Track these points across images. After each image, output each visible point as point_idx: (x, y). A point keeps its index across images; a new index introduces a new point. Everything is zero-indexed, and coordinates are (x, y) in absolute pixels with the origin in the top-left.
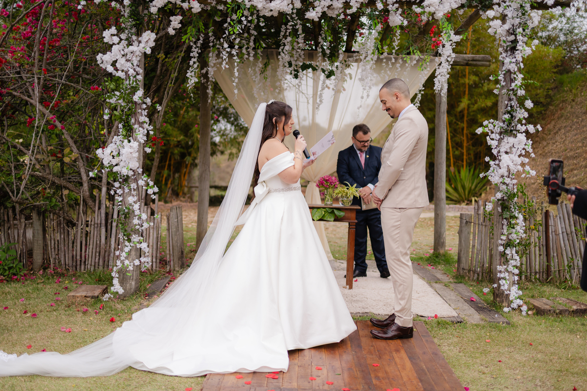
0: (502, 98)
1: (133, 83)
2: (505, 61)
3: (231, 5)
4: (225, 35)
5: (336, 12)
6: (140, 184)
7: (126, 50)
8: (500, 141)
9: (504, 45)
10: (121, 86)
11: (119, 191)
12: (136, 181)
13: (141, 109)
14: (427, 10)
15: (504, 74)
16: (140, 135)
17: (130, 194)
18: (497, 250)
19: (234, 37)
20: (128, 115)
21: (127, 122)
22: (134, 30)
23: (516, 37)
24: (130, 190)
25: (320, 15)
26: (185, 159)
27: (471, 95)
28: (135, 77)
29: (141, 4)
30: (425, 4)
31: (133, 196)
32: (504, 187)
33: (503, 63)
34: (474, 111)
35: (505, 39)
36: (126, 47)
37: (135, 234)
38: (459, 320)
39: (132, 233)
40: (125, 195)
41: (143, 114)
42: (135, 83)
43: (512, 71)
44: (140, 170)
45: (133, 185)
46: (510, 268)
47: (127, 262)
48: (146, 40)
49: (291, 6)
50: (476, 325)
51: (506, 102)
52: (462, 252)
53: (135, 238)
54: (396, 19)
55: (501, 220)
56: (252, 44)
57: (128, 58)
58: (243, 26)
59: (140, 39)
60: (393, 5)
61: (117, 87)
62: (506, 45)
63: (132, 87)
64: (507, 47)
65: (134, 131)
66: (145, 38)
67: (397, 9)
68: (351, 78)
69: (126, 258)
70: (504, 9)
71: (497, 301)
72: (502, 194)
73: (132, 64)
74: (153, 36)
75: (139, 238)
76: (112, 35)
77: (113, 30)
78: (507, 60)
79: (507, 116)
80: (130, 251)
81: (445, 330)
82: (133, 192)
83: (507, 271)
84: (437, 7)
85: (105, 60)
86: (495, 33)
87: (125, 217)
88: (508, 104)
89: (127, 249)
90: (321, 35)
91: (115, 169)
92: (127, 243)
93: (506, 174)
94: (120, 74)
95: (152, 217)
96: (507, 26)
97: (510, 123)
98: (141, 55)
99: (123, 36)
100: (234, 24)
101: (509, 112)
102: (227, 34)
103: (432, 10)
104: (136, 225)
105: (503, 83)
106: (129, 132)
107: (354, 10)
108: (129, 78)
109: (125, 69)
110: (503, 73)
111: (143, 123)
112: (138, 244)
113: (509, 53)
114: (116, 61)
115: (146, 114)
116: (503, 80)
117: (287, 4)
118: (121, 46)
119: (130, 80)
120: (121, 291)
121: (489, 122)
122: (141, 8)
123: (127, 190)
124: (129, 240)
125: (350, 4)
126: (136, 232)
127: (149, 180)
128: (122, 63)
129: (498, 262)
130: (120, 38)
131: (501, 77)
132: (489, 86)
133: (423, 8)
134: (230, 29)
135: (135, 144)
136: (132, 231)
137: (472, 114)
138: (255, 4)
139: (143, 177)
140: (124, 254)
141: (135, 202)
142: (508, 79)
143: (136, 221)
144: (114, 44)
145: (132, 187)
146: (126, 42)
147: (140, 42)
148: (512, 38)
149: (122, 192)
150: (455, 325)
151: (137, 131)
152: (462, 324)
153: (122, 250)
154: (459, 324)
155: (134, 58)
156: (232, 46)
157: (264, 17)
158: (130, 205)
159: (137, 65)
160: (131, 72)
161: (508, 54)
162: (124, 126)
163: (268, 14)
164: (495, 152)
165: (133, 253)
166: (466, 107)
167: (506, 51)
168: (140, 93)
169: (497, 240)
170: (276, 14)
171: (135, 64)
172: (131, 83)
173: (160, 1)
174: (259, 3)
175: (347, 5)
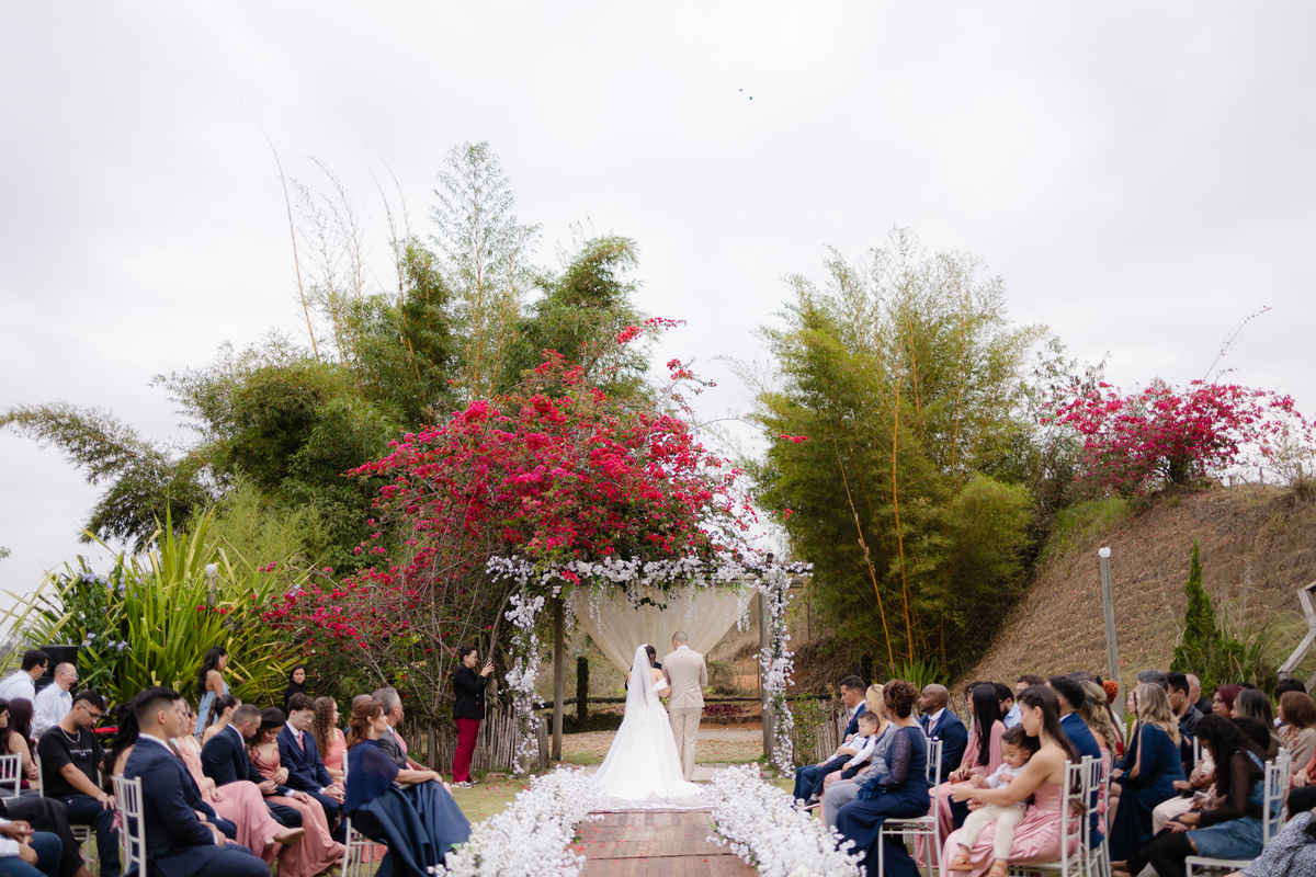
6: (533, 698)
7: (525, 609)
10: (522, 633)
11: (519, 704)
12: (530, 696)
17: (526, 705)
20: (526, 652)
21: (525, 657)
22: (530, 596)
24: (526, 702)
27: (908, 553)
28: (530, 626)
31: (529, 706)
34: (913, 576)
36: (525, 607)
37: (530, 732)
39: (527, 732)
40: (522, 706)
41: (534, 650)
42: (530, 630)
44: (534, 689)
45: (529, 699)
46: (783, 749)
47: (525, 752)
48: (538, 603)
53: (530, 735)
57: (526, 614)
59: (534, 601)
61: (519, 634)
63: (529, 633)
65: (530, 662)
66: (537, 601)
69: (524, 750)
73: (528, 618)
74: (543, 599)
75: (533, 735)
76: (515, 600)
77: (517, 596)
83: (780, 750)
85: (510, 615)
87: (523, 721)
88: (775, 638)
89: (524, 743)
91: (517, 688)
94: (522, 625)
97: (777, 650)
98: (534, 612)
99: (523, 600)
101: (775, 643)
106: (527, 664)
108: (527, 628)
109: (524, 622)
111: (534, 656)
114: (518, 617)
115: (537, 651)
117: (629, 575)
118: (521, 606)
120: (522, 771)
123: (524, 702)
124: (526, 737)
127: (538, 695)
128: (522, 617)
130: (521, 601)
132: (931, 540)
135: (531, 671)
137: (911, 580)
139: (535, 694)
140: (522, 747)
141: (530, 711)
143: (530, 723)
144: (517, 605)
146: (525, 604)
147: (533, 604)
151: (532, 662)
153: (521, 744)
155: (530, 615)
156: (595, 603)
158: (527, 712)
159: (531, 619)
160: (528, 624)
162: (523, 659)
164: (767, 670)
165: (528, 746)
168: (534, 637)
172: (528, 631)
173: (547, 577)
174: (611, 575)
175: (669, 575)
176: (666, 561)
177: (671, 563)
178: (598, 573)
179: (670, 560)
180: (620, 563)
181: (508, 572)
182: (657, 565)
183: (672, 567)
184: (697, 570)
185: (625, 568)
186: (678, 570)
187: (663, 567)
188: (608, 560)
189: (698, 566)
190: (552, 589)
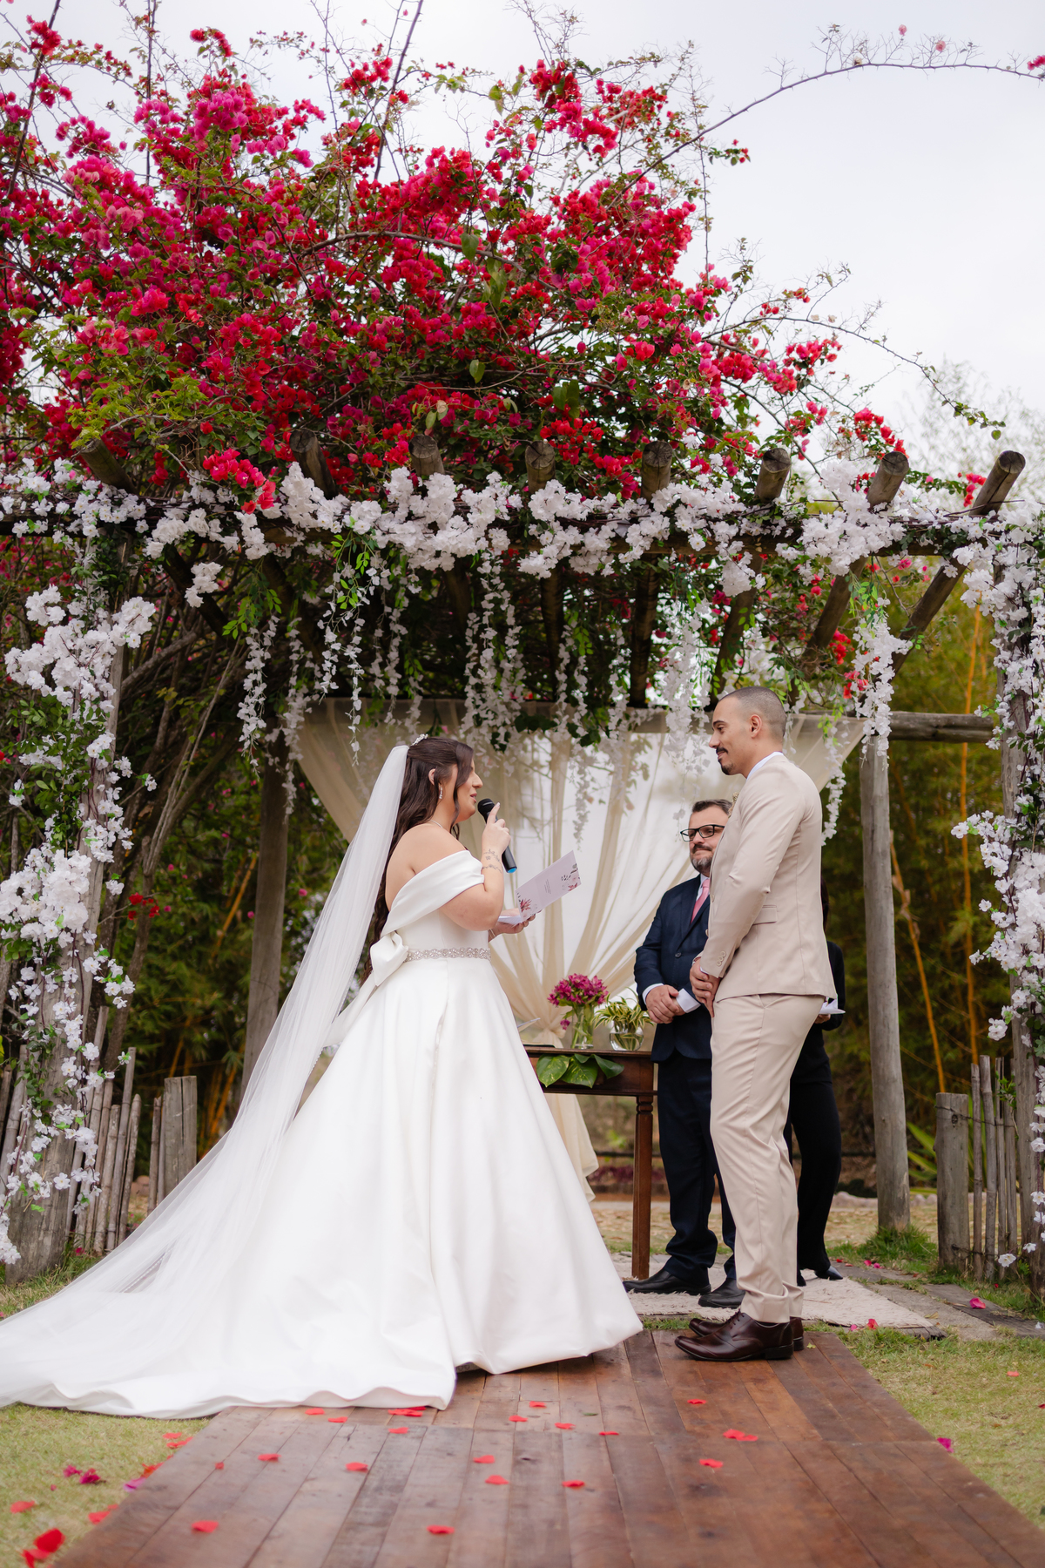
0: (1010, 760)
1: (89, 717)
2: (1009, 670)
3: (341, 542)
4: (328, 613)
5: (594, 561)
6: (87, 970)
7: (80, 642)
8: (1013, 861)
9: (1003, 630)
10: (60, 721)
11: (32, 990)
12: (77, 961)
13: (104, 782)
14: (811, 551)
15: (1010, 702)
16: (99, 841)
17: (59, 995)
18: (1029, 1151)
19: (349, 615)
20: (72, 794)
21: (69, 812)
22: (102, 596)
23: (1029, 609)
24: (61, 986)
25: (553, 563)
26: (224, 1060)
28: (96, 701)
29: (125, 540)
30: (805, 538)
31: (67, 1000)
32: (1033, 977)
33: (1006, 677)
35: (1004, 617)
36: (80, 635)
37: (63, 1103)
38: (934, 1332)
39: (55, 1101)
40: (46, 999)
41: (110, 796)
42: (94, 717)
43: (1027, 691)
44: (91, 937)
45: (70, 974)
47: (35, 1178)
48: (129, 618)
49: (484, 543)
50: (980, 1345)
51: (1020, 768)
52: (949, 1201)
53: (64, 1114)
54: (739, 577)
55: (1031, 1068)
56: (394, 655)
57: (82, 659)
58: (372, 590)
59: (115, 616)
60: (730, 544)
61: (49, 724)
62: (1007, 633)
63: (88, 727)
64: (1011, 635)
65: (83, 833)
66: (129, 613)
67: (741, 553)
68: (646, 776)
69: (35, 1168)
70: (997, 553)
71: (1039, 1295)
72: (1027, 993)
73: (92, 673)
74: (148, 609)
75: (74, 1113)
76: (47, 605)
77: (52, 593)
78: (1013, 668)
79: (1025, 800)
80: (46, 1151)
81: (895, 1355)
82: (67, 991)
84: (835, 546)
85: (25, 665)
86: (979, 603)
87: (41, 1059)
88: (1024, 772)
89: (38, 1144)
90: (564, 641)
91: (27, 931)
92: (40, 1126)
93: (1034, 944)
95: (115, 1107)
96: (1006, 587)
97: (1034, 819)
98: (114, 651)
99: (74, 608)
100: (350, 586)
101: (1028, 791)
102: (334, 608)
103: (823, 550)
104: (68, 1077)
105: (1008, 724)
106: (72, 838)
107: (637, 553)
108: (82, 703)
109: (74, 684)
110: (1006, 698)
111: (107, 818)
112: (68, 1131)
113: (1017, 651)
114: (52, 666)
115: (117, 797)
116: (1008, 715)
117: (474, 538)
118: (67, 631)
119: (83, 709)
120: (12, 1255)
121: (983, 819)
122: (123, 550)
123: (51, 987)
124: (47, 1120)
125: (627, 540)
126: (68, 1097)
127: (111, 963)
128: (66, 669)
129: (1034, 1183)
130: (67, 612)
131: (1002, 709)
133: (802, 548)
134: (341, 596)
135: (81, 862)
136: (55, 1095)
138: (396, 539)
139: (95, 954)
140: (29, 1158)
141: (70, 1017)
142: (1019, 712)
143: (69, 1067)
144: (51, 624)
145: (65, 979)
146: (82, 623)
147: (113, 623)
148: (1021, 613)
149: (38, 992)
150: (926, 1345)
151: (91, 833)
152: (944, 1342)
153: (25, 1147)
154: (934, 1343)
155: (98, 660)
157: (421, 572)
158: (57, 1023)
159: (103, 677)
160: (88, 689)
161: (1016, 655)
162: (58, 822)
163: (430, 564)
165: (54, 1156)
166: (970, 933)
167: (1010, 648)
168: (105, 741)
169: (1028, 1123)
170: (448, 564)
171: (99, 674)
172: (85, 716)
173: (169, 529)
174: (408, 536)
175: (619, 544)
176: (611, 498)
177: (630, 505)
178: (361, 527)
179: (629, 492)
180: (443, 486)
181: (33, 516)
182: (579, 507)
183: (634, 519)
184: (724, 530)
185: (462, 510)
186: (655, 526)
187: (596, 520)
188: (398, 481)
189: (731, 519)
190: (188, 580)
